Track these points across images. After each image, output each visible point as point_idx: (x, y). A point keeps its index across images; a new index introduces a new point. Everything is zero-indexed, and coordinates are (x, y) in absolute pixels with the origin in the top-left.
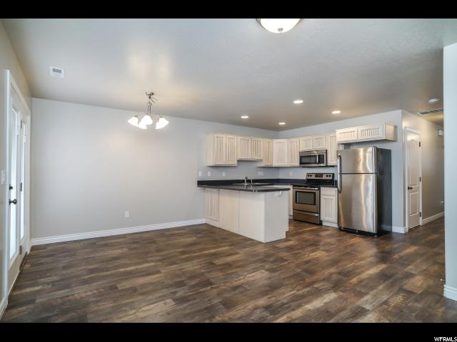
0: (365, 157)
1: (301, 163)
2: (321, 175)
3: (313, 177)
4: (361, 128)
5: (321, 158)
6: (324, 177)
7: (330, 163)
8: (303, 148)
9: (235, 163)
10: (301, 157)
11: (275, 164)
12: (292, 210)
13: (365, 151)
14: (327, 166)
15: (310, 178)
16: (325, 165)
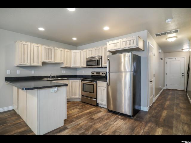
0: (125, 60)
1: (87, 65)
2: (99, 73)
3: (95, 74)
4: (122, 40)
5: (99, 62)
6: (101, 74)
7: (104, 65)
8: (89, 56)
9: (40, 64)
10: (87, 61)
11: (73, 66)
12: (81, 96)
13: (124, 56)
14: (102, 67)
15: (93, 75)
16: (100, 66)
